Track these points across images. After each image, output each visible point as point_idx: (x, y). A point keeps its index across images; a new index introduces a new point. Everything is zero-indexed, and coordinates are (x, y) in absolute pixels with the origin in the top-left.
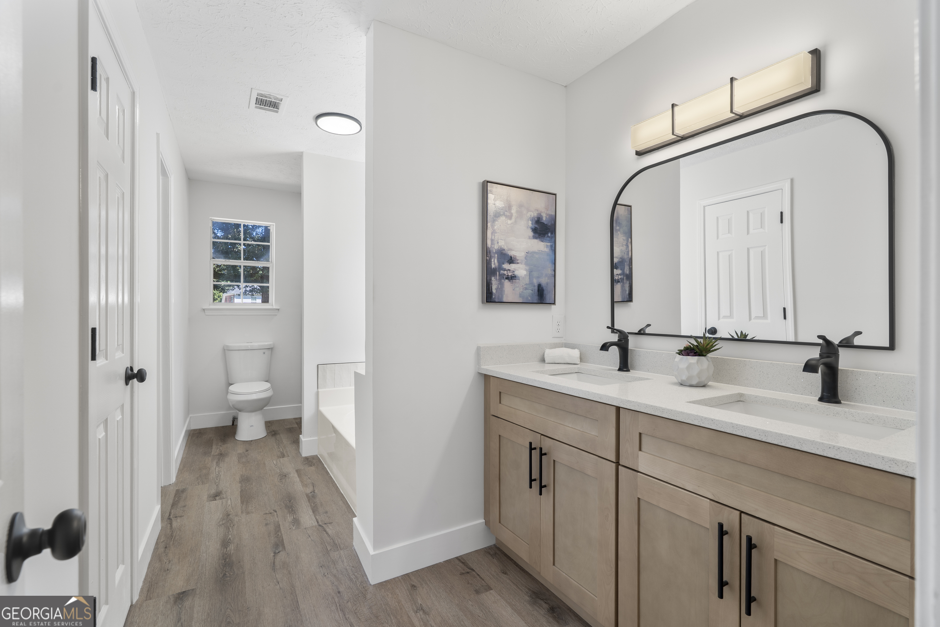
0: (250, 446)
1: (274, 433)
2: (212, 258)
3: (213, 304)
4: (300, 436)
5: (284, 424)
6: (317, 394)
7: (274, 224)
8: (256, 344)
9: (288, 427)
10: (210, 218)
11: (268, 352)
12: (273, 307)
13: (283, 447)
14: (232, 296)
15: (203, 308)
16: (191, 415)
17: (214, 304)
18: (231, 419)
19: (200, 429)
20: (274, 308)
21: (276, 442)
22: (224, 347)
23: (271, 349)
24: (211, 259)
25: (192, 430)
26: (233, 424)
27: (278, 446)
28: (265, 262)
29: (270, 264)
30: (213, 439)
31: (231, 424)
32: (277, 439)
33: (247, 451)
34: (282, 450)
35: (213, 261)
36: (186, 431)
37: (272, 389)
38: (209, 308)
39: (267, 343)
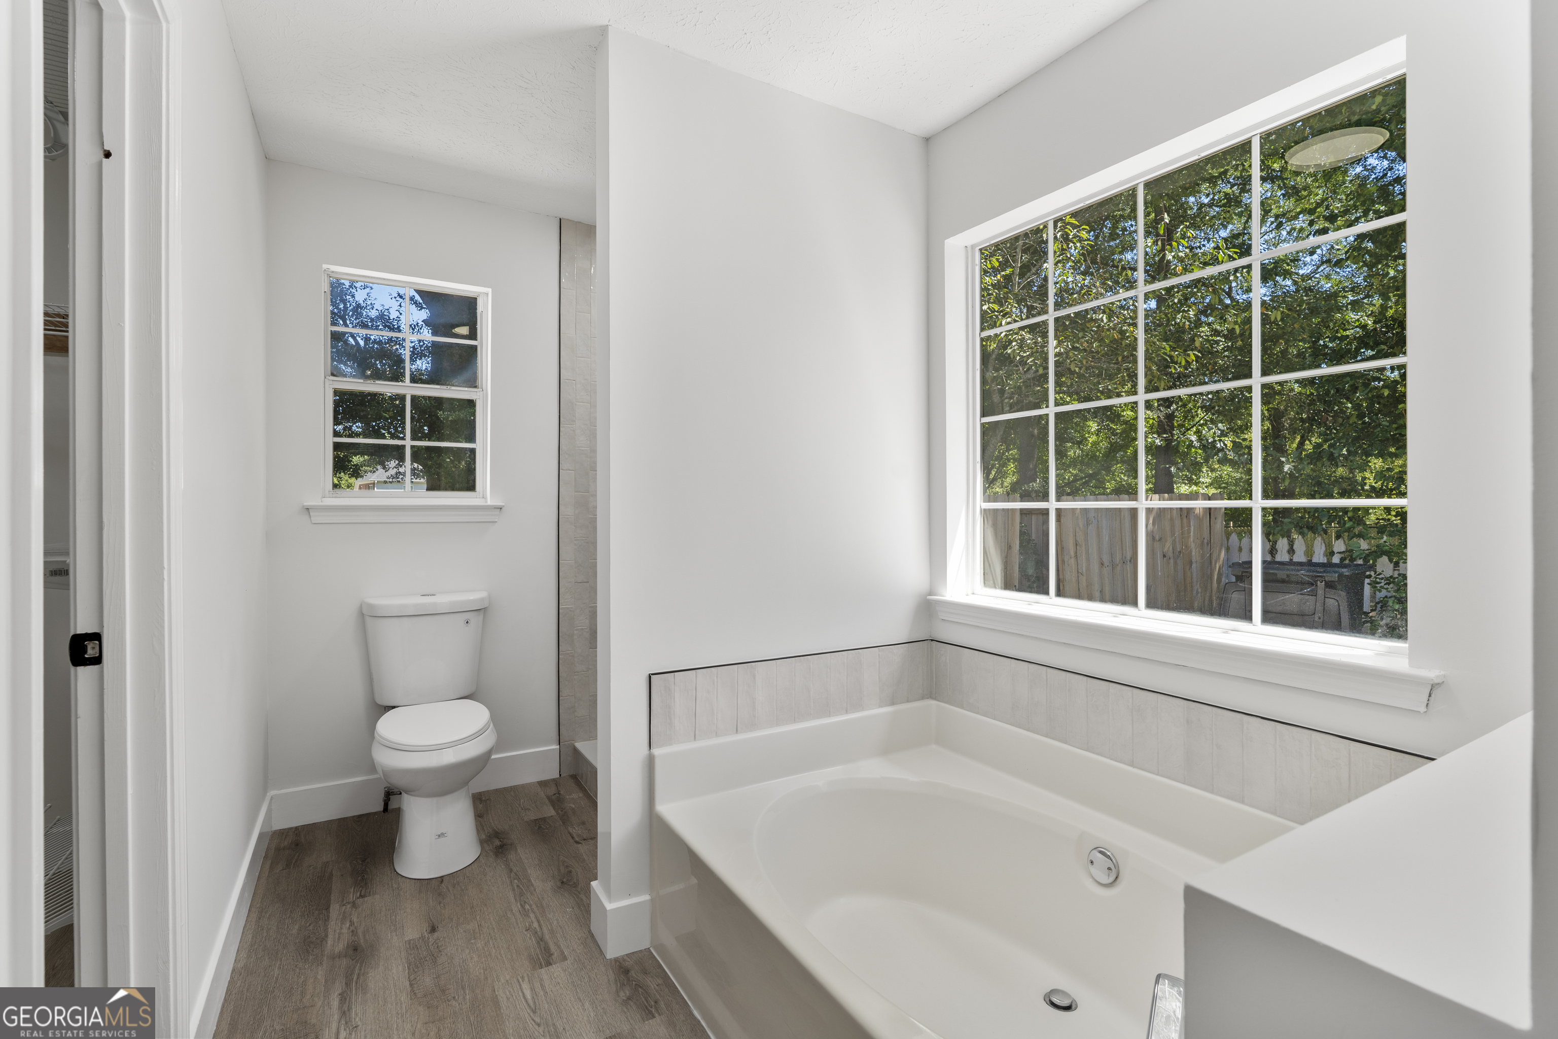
0: (440, 903)
1: (497, 843)
2: (330, 373)
3: (331, 495)
4: (592, 883)
5: (520, 805)
6: (650, 764)
7: (489, 290)
8: (443, 600)
9: (532, 816)
10: (325, 266)
11: (475, 619)
12: (486, 502)
13: (537, 906)
14: (371, 484)
15: (305, 504)
16: (273, 793)
17: (334, 495)
18: (382, 796)
19: (297, 828)
20: (489, 503)
21: (511, 882)
22: (361, 607)
23: (482, 611)
24: (327, 377)
25: (275, 832)
26: (386, 809)
27: (521, 905)
28: (466, 389)
29: (478, 394)
30: (331, 874)
31: (380, 808)
32: (511, 871)
33: (433, 929)
34: (536, 925)
35: (331, 382)
36: (261, 836)
37: (494, 725)
38: (321, 504)
39: (475, 596)
